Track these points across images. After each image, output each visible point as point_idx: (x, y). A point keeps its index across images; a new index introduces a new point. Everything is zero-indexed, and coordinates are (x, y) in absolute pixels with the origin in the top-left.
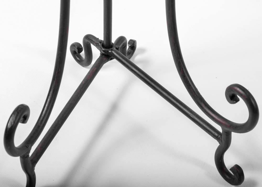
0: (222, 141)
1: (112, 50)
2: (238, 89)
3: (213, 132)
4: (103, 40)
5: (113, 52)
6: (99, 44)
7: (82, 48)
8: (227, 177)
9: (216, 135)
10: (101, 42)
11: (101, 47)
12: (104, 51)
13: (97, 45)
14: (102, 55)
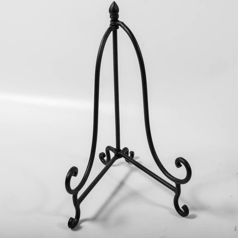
0: (176, 191)
1: (120, 152)
2: (180, 159)
3: (172, 187)
4: (116, 148)
5: (121, 153)
6: (114, 150)
7: (105, 155)
8: (180, 212)
9: (173, 188)
10: (115, 149)
11: (115, 151)
12: (116, 153)
13: (112, 151)
14: (115, 155)
